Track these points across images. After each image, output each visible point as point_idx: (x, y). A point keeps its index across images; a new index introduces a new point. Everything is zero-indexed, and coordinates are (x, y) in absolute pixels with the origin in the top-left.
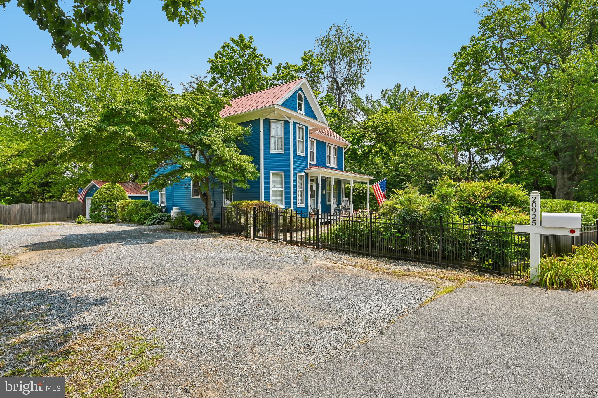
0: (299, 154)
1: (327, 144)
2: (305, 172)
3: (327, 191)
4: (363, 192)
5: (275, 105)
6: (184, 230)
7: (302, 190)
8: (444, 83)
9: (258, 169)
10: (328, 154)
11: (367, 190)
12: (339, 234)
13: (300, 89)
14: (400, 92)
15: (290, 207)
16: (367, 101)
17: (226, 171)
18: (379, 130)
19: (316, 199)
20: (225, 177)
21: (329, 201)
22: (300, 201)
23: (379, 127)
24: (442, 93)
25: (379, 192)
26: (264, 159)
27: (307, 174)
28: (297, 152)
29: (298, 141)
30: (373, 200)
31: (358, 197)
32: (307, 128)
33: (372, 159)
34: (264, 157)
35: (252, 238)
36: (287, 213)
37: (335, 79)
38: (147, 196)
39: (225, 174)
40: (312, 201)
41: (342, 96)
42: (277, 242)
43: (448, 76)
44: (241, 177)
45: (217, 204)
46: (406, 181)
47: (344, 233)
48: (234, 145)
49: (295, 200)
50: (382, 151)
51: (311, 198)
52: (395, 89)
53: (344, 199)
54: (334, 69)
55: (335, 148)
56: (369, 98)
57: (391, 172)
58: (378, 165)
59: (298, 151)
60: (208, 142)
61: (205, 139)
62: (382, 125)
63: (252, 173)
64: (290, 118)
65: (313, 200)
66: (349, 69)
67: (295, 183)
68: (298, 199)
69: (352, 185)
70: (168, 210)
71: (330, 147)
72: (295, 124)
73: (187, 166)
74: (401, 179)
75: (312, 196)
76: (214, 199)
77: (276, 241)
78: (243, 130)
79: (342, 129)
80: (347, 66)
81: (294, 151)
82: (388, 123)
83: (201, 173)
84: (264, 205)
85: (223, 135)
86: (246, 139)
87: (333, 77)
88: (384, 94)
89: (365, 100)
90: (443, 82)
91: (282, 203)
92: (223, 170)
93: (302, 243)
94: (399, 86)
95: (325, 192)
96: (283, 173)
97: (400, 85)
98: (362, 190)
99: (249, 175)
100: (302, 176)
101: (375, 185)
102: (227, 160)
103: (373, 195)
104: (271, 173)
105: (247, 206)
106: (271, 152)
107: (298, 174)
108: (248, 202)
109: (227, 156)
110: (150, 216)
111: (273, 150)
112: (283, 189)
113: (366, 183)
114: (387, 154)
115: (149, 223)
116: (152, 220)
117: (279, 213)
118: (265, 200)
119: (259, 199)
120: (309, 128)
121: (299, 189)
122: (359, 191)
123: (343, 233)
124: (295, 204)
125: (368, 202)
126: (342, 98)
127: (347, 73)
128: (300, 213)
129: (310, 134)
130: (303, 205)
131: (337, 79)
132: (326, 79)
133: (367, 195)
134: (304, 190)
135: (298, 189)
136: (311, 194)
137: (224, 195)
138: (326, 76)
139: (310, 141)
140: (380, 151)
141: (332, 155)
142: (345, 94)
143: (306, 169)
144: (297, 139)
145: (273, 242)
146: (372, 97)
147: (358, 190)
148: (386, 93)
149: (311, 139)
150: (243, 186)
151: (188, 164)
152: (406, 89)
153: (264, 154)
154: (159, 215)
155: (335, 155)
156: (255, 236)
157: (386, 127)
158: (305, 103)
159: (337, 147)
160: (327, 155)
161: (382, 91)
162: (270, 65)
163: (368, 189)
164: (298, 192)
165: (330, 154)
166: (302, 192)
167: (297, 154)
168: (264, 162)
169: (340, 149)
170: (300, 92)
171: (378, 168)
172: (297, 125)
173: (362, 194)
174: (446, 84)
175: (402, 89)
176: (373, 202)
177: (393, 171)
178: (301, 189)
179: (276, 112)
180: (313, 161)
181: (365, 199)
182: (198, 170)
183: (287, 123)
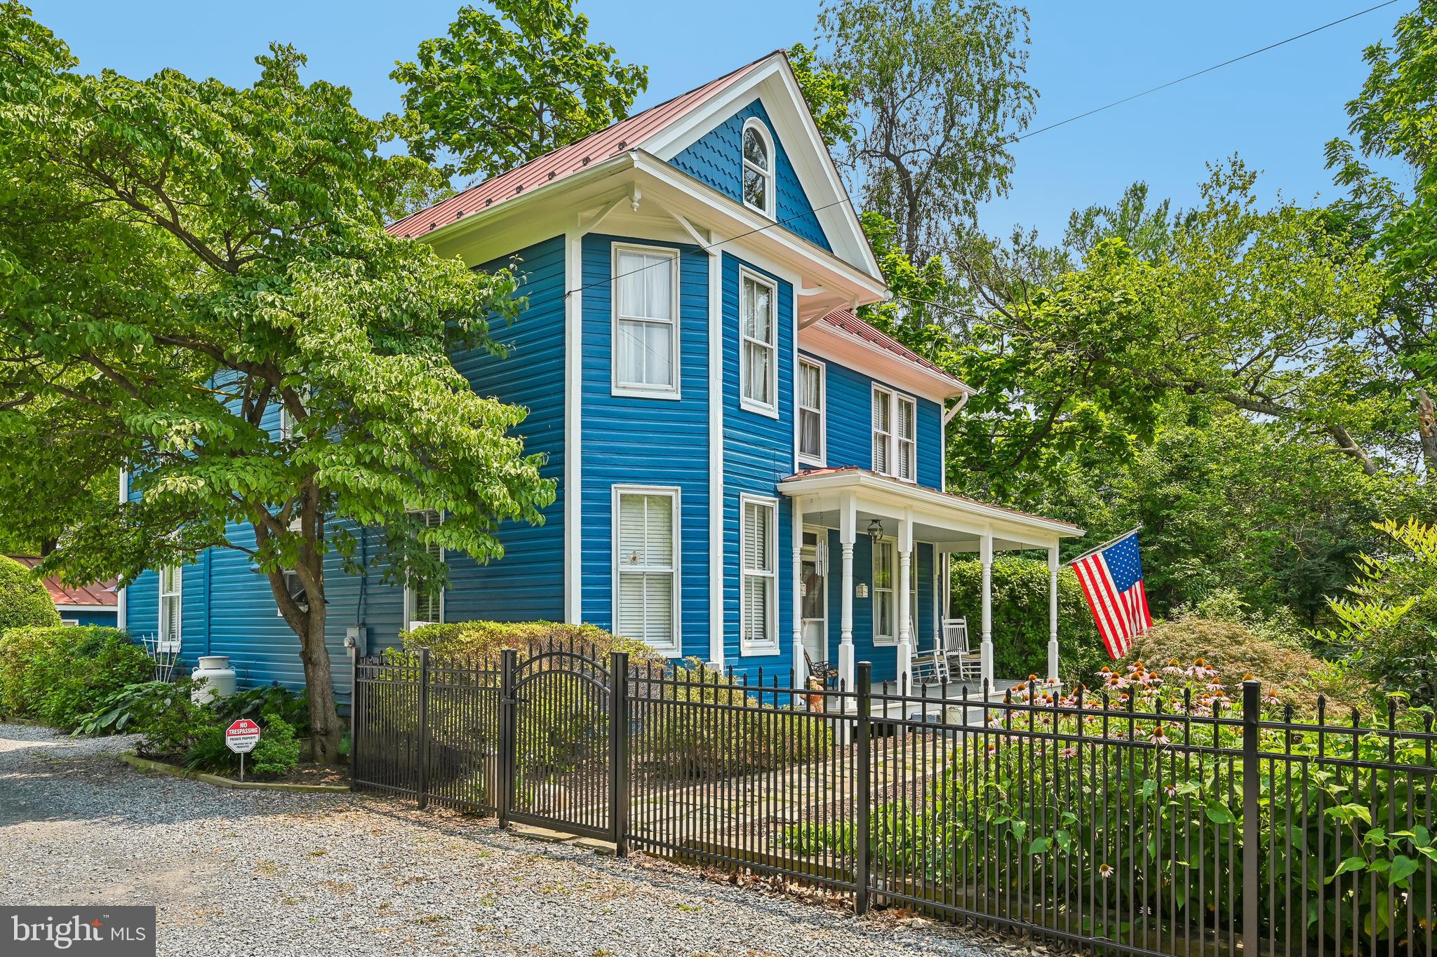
0: (748, 404)
1: (874, 386)
2: (778, 494)
3: (875, 590)
4: (1031, 593)
5: (634, 156)
6: (184, 766)
7: (767, 574)
8: (1330, 164)
9: (555, 469)
10: (876, 429)
11: (1047, 583)
12: (1004, 828)
13: (757, 109)
14: (1142, 216)
15: (706, 655)
16: (1017, 252)
17: (375, 465)
18: (1091, 332)
19: (826, 619)
20: (371, 498)
21: (883, 632)
22: (755, 624)
23: (1087, 322)
24: (1323, 205)
25: (1104, 593)
26: (584, 425)
27: (787, 503)
28: (743, 398)
29: (749, 344)
30: (1075, 625)
31: (1008, 613)
32: (786, 289)
33: (1053, 460)
34: (585, 413)
35: (494, 822)
36: (688, 685)
37: (896, 160)
38: (114, 614)
39: (367, 480)
40: (811, 630)
41: (924, 229)
42: (621, 852)
43: (1348, 138)
44: (456, 498)
45: (380, 640)
46: (1185, 554)
47: (1044, 820)
48: (436, 350)
49: (732, 620)
50: (1091, 427)
51: (804, 616)
52: (1124, 205)
53: (948, 625)
54: (890, 122)
55: (908, 406)
56: (1022, 241)
57: (1124, 518)
58: (1073, 491)
59: (748, 394)
60: (280, 317)
61: (272, 304)
62: (1104, 312)
63: (516, 485)
64: (706, 233)
65: (813, 628)
66: (950, 123)
67: (731, 538)
68: (748, 618)
69: (986, 564)
70: (182, 669)
71: (885, 398)
72: (731, 263)
73: (178, 441)
74: (1166, 547)
75: (812, 609)
76: (370, 620)
77: (614, 846)
78: (482, 286)
79: (930, 338)
80: (942, 112)
81: (726, 390)
82: (1128, 301)
83: (249, 479)
84: (577, 644)
85: (369, 289)
86: (500, 332)
87: (886, 154)
88: (1081, 226)
89: (1009, 246)
90: (1325, 161)
91: (669, 637)
92: (359, 461)
93: (762, 866)
94: (1139, 192)
95: (865, 589)
96: (674, 493)
97: (1143, 190)
98: (1025, 584)
99: (499, 491)
100: (764, 510)
101: (1085, 562)
102: (377, 413)
103: (1076, 605)
104: (618, 490)
105: (485, 646)
106: (615, 392)
107: (746, 498)
108: (492, 625)
109: (376, 390)
110: (105, 695)
111: (625, 383)
112: (676, 568)
113: (1043, 556)
114: (1116, 442)
115: (91, 727)
116: (106, 713)
117: (632, 685)
118: (585, 618)
119: (558, 614)
120: (798, 291)
121: (747, 571)
122: (1012, 590)
123: (1033, 816)
124: (732, 642)
125: (1054, 635)
126: (922, 237)
127: (939, 140)
128: (753, 682)
129: (801, 327)
130: (771, 648)
131: (903, 160)
132: (859, 162)
133: (1047, 605)
134: (776, 575)
135: (744, 571)
136: (805, 599)
137: (408, 596)
138: (860, 147)
139: (803, 365)
140: (1085, 430)
141: (895, 435)
142: (933, 224)
143: (783, 476)
144: (743, 336)
145: (599, 852)
146: (1034, 235)
147: (1007, 583)
148: (1088, 222)
149: (807, 359)
150: (472, 548)
151: (187, 427)
152: (1166, 204)
153: (584, 402)
154: (139, 690)
155: (909, 435)
156: (510, 813)
157: (1121, 316)
158: (778, 174)
159: (914, 401)
160: (874, 430)
161: (1074, 217)
162: (640, 91)
163: (1054, 581)
164: (748, 583)
165: (886, 426)
166: (763, 584)
167: (744, 407)
168: (584, 438)
169: (928, 410)
170: (752, 122)
171: (1071, 503)
172: (743, 272)
173: (1026, 600)
174: (1338, 167)
175: (1151, 205)
176: (1077, 634)
177: (1132, 513)
178: (758, 572)
179: (638, 195)
180: (816, 452)
181: (1041, 620)
182: (238, 462)
183: (694, 255)
